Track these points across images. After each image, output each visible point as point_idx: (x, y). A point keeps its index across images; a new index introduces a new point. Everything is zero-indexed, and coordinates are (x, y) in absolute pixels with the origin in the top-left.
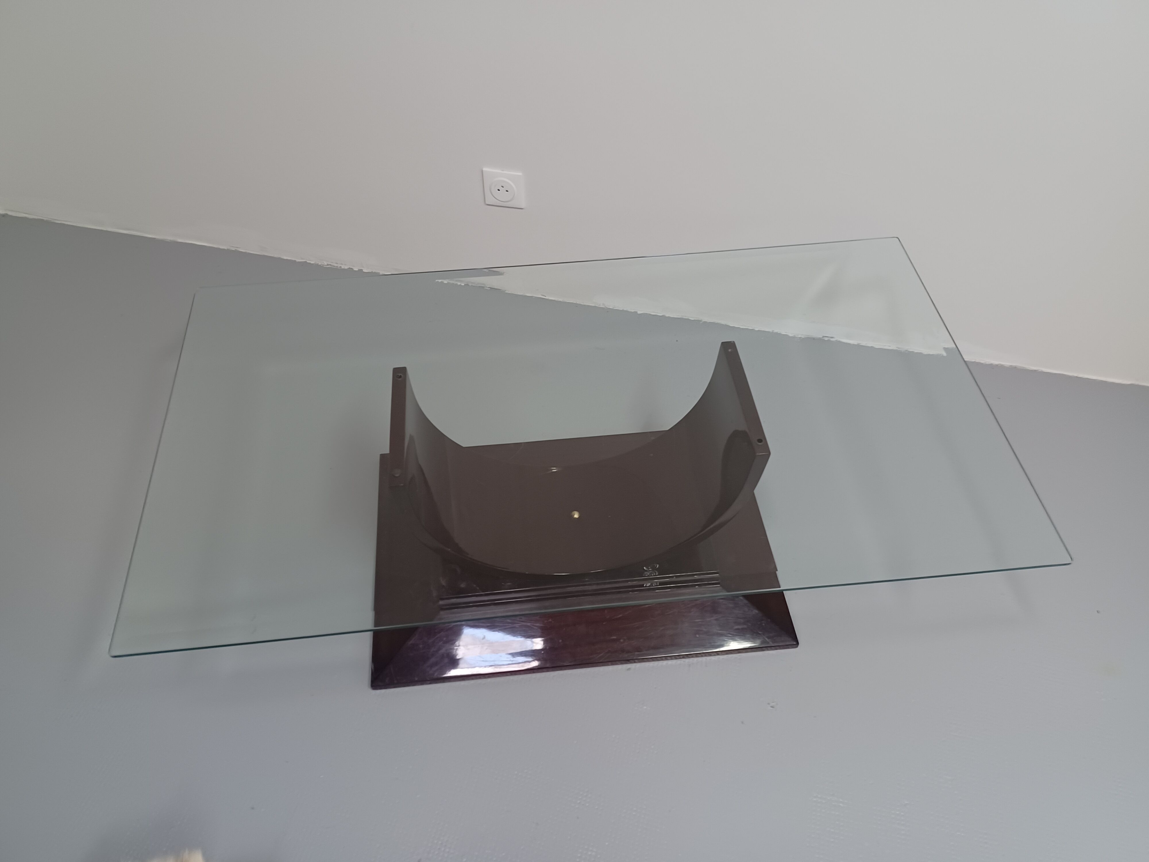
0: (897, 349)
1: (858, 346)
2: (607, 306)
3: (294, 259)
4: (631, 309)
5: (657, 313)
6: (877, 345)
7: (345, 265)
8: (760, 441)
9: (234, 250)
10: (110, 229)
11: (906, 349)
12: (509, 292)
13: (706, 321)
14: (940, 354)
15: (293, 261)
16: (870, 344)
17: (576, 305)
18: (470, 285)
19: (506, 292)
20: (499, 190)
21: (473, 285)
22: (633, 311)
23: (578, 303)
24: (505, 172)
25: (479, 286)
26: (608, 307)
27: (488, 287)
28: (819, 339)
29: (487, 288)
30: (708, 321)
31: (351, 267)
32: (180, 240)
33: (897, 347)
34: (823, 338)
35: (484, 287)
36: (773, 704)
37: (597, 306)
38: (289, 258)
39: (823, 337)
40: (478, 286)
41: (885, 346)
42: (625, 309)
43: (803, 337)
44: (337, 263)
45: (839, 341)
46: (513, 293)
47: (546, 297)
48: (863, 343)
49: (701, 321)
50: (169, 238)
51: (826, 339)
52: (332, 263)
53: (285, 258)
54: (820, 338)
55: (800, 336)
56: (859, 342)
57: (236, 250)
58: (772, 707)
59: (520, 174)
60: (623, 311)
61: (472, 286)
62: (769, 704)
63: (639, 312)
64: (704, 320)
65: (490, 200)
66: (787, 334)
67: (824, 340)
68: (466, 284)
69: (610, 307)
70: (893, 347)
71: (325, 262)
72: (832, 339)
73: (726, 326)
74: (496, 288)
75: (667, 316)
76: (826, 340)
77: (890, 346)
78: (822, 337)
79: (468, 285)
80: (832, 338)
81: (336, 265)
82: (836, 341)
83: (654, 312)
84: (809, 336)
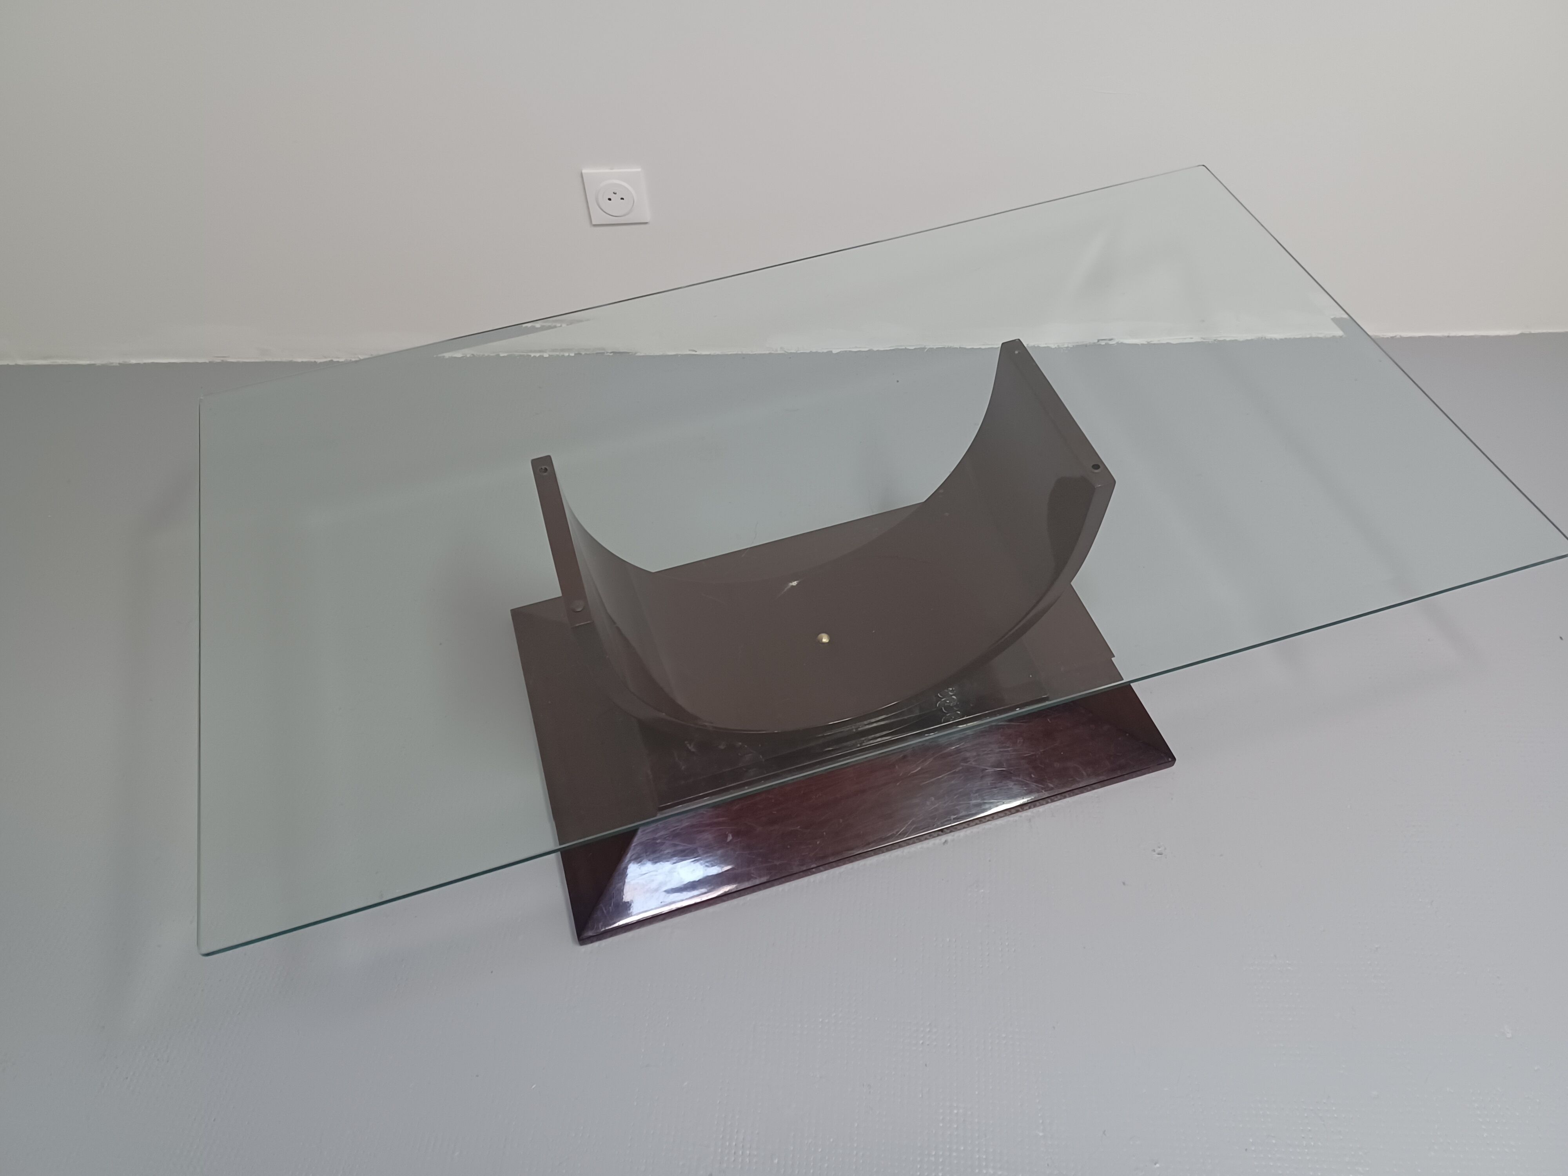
0: (1202, 340)
1: (1149, 345)
2: (787, 351)
3: (313, 360)
4: (821, 347)
5: (860, 348)
6: (1174, 340)
8: (1096, 467)
9: (219, 361)
10: (21, 362)
11: (1215, 339)
12: (642, 354)
13: (932, 347)
14: (1262, 338)
15: (311, 362)
16: (1164, 340)
17: (744, 357)
18: (583, 353)
19: (638, 354)
20: (610, 199)
21: (588, 353)
22: (825, 351)
23: (744, 353)
24: (614, 171)
25: (597, 353)
26: (789, 352)
27: (610, 351)
28: (1094, 345)
29: (608, 354)
30: (935, 347)
32: (133, 361)
33: (1202, 338)
34: (1099, 343)
35: (604, 353)
36: (1160, 849)
37: (773, 352)
38: (305, 360)
39: (1098, 341)
40: (594, 352)
41: (1185, 339)
42: (814, 351)
43: (1070, 346)
45: (1122, 343)
46: (648, 354)
47: (696, 352)
48: (1155, 340)
49: (924, 348)
50: (116, 361)
51: (1103, 343)
53: (300, 360)
54: (1094, 343)
55: (1066, 346)
56: (1149, 340)
57: (222, 361)
58: (1159, 854)
59: (639, 170)
60: (811, 353)
61: (586, 354)
62: (1154, 851)
63: (834, 351)
64: (928, 347)
65: (598, 217)
66: (1049, 345)
67: (1100, 345)
68: (577, 353)
69: (792, 351)
70: (1196, 339)
71: (360, 356)
72: (1111, 343)
73: (962, 349)
74: (622, 351)
75: (875, 349)
76: (1103, 345)
77: (1192, 338)
78: (1096, 341)
79: (581, 354)
80: (1111, 340)
82: (1118, 343)
83: (856, 347)
84: (1078, 342)
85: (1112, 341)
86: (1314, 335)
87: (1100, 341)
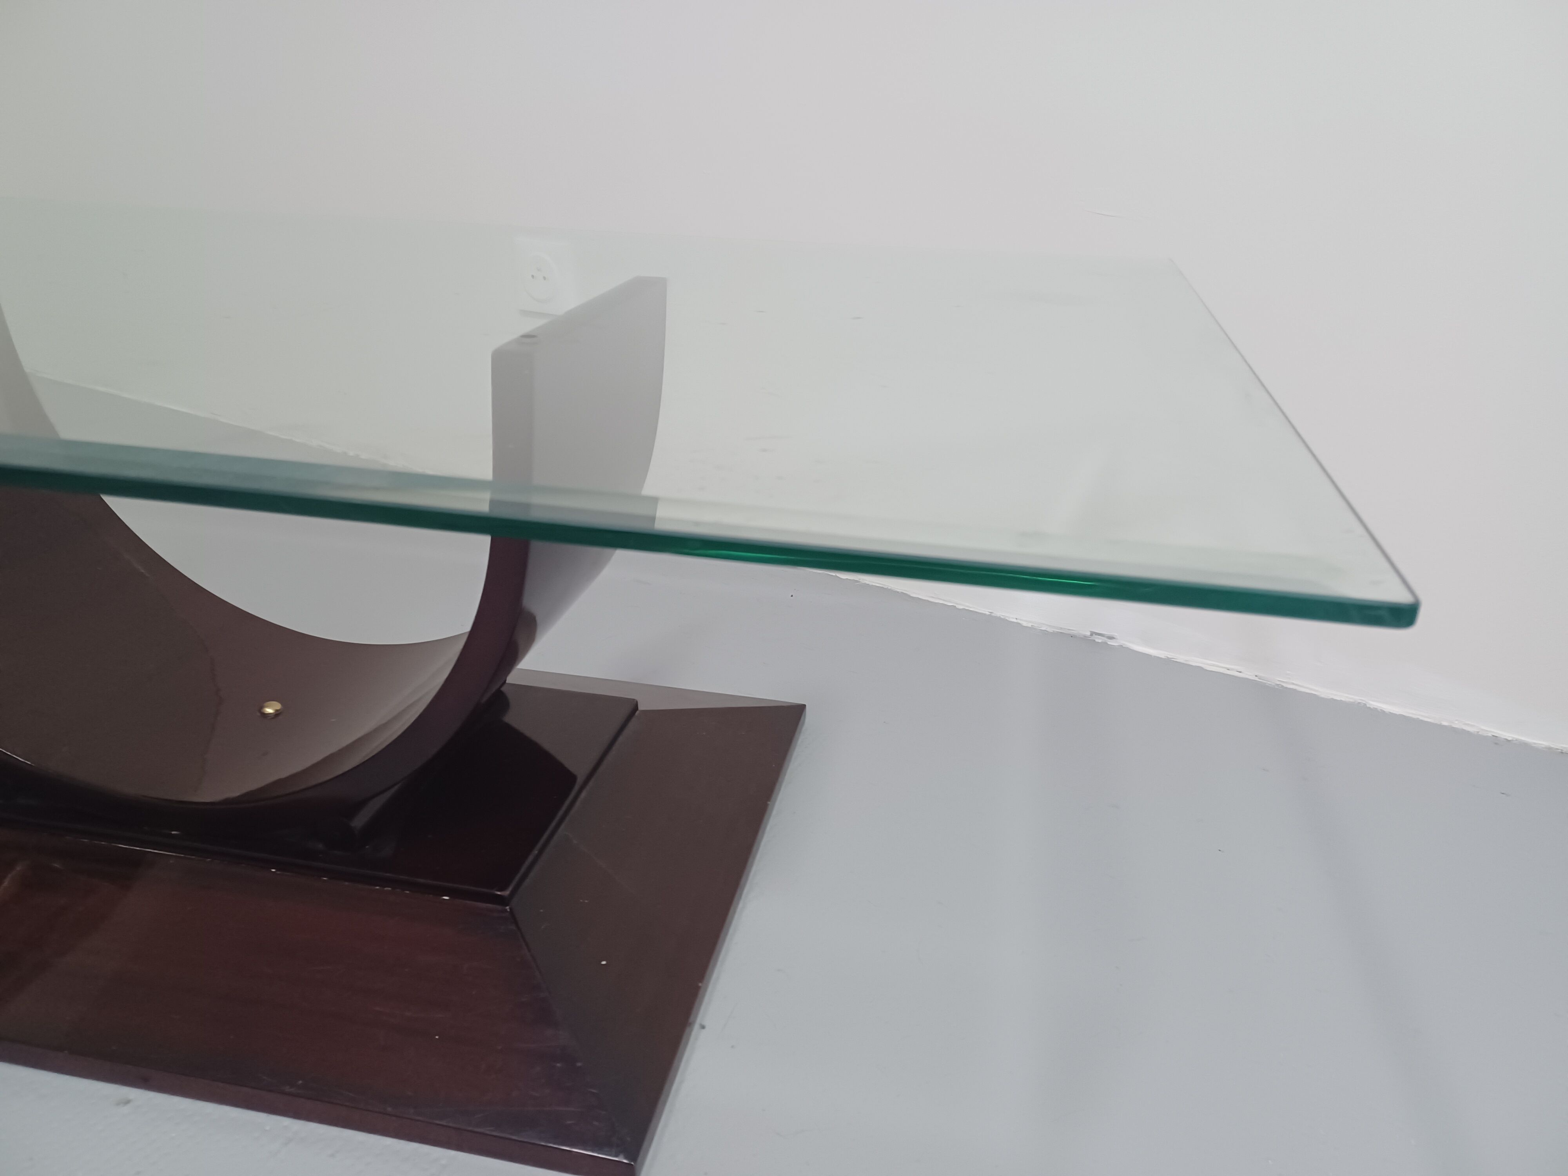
0: (1257, 679)
1: (1168, 661)
6: (1209, 664)
9: (215, 418)
14: (1359, 703)
16: (1195, 661)
20: (533, 276)
28: (1085, 638)
33: (1256, 676)
34: (1092, 638)
39: (1092, 633)
43: (1050, 630)
45: (1127, 648)
48: (1181, 658)
51: (1099, 640)
55: (1044, 628)
56: (1170, 655)
66: (1020, 621)
67: (1093, 640)
70: (1248, 674)
72: (1111, 642)
76: (1098, 643)
77: (1240, 672)
78: (1088, 634)
82: (1121, 646)
84: (1062, 628)
85: (1115, 640)
86: (1456, 725)
87: (1095, 636)
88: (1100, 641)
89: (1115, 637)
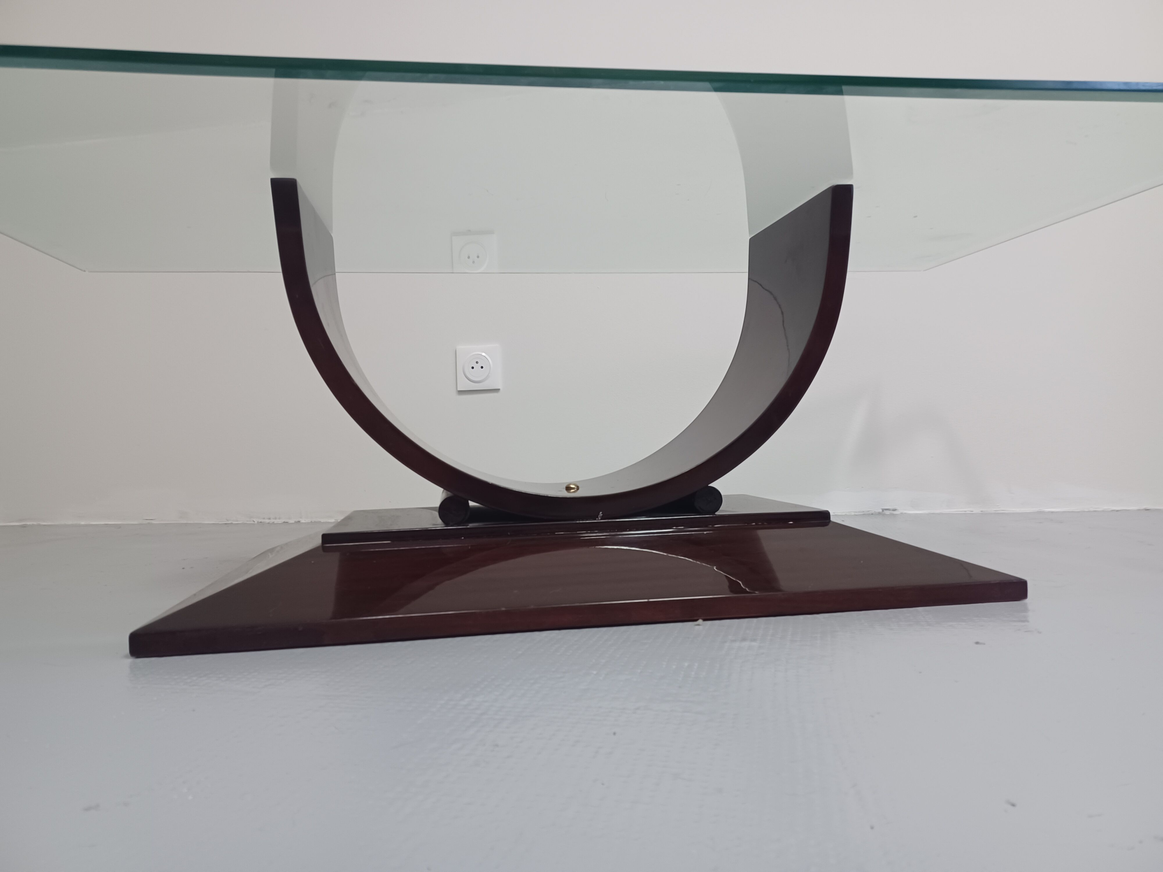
6: (955, 511)
7: (279, 519)
16: (946, 511)
20: (473, 368)
24: (480, 346)
31: (286, 520)
33: (982, 511)
34: (884, 513)
39: (883, 510)
44: (269, 519)
45: (905, 513)
52: (264, 519)
54: (879, 513)
65: (463, 384)
67: (885, 514)
70: (977, 510)
72: (895, 513)
76: (887, 514)
77: (972, 511)
78: (881, 511)
80: (895, 510)
81: (267, 521)
82: (901, 513)
84: (863, 512)
85: (897, 511)
87: (885, 511)
88: (889, 513)
89: (896, 508)
